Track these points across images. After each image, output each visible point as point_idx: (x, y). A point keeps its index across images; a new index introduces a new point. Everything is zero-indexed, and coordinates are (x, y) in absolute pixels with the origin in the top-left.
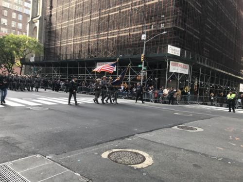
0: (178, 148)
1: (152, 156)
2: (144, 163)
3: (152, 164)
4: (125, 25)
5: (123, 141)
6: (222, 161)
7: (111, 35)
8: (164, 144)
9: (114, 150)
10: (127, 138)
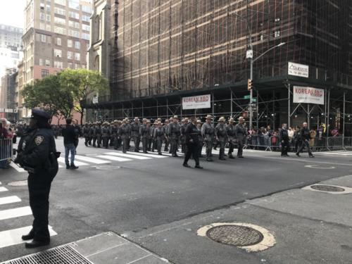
0: (315, 220)
1: (274, 233)
2: (261, 243)
3: (275, 245)
4: (221, 39)
5: (228, 210)
7: (200, 57)
8: (290, 214)
9: (215, 225)
10: (233, 207)
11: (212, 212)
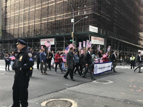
0: (95, 95)
1: (77, 102)
5: (57, 93)
6: (124, 102)
8: (86, 93)
9: (50, 100)
10: (60, 91)
11: (50, 94)
